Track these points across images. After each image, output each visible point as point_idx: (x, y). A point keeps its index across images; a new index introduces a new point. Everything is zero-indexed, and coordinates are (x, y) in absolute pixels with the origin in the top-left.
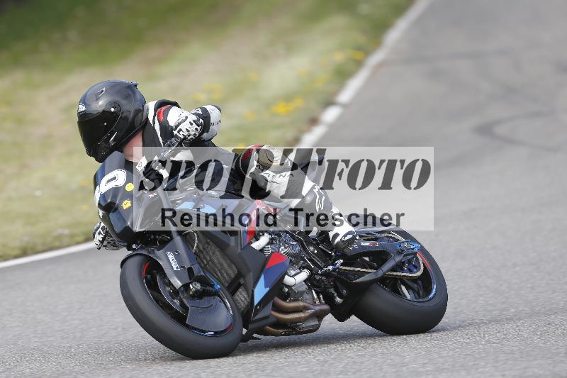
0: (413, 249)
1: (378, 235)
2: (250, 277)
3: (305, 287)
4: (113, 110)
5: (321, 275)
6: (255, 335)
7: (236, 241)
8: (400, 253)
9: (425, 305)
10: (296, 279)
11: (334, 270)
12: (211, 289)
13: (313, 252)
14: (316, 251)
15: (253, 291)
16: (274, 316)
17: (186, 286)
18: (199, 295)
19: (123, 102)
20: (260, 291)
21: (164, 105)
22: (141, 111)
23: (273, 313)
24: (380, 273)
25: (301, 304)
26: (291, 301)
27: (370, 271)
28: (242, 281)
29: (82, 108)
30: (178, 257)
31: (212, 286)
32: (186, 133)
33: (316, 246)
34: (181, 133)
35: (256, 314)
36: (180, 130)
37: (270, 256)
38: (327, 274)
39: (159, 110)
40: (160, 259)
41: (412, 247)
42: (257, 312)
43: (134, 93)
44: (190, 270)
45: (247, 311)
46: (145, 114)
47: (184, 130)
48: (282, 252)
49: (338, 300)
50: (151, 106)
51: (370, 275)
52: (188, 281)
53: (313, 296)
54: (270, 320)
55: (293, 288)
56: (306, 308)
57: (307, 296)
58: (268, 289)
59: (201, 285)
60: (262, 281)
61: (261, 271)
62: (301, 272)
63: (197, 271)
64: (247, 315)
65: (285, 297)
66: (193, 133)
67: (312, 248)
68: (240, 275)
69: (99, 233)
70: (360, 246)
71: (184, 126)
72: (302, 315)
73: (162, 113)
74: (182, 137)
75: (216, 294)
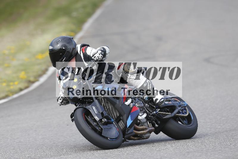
0: (184, 105)
1: (171, 99)
2: (125, 117)
3: (145, 120)
4: (64, 48)
5: (151, 115)
6: (127, 140)
7: (119, 102)
8: (180, 106)
9: (190, 127)
10: (142, 117)
11: (156, 113)
12: (110, 121)
13: (147, 106)
14: (148, 106)
15: (126, 122)
16: (134, 132)
17: (101, 120)
18: (106, 124)
19: (67, 45)
20: (129, 122)
21: (84, 46)
22: (75, 48)
23: (134, 131)
24: (173, 114)
25: (144, 127)
26: (140, 126)
27: (169, 113)
28: (121, 118)
29: (51, 48)
30: (97, 108)
31: (111, 120)
32: (98, 58)
33: (148, 103)
34: (95, 58)
35: (128, 131)
36: (95, 57)
37: (132, 108)
38: (153, 115)
39: (82, 48)
40: (90, 109)
41: (184, 104)
42: (128, 130)
43: (72, 41)
44: (102, 114)
45: (124, 130)
46: (76, 50)
47: (97, 57)
48: (137, 106)
49: (156, 125)
50: (79, 46)
51: (169, 115)
52: (102, 118)
53: (148, 124)
54: (133, 134)
55: (141, 121)
56: (146, 129)
57: (146, 124)
58: (132, 121)
59: (107, 120)
60: (130, 118)
61: (129, 114)
62: (144, 114)
63: (105, 114)
64: (124, 131)
65: (138, 124)
66: (100, 58)
67: (147, 105)
68: (121, 115)
69: (60, 99)
70: (165, 103)
71: (97, 55)
72: (145, 131)
73: (84, 50)
74: (96, 60)
75: (112, 123)
